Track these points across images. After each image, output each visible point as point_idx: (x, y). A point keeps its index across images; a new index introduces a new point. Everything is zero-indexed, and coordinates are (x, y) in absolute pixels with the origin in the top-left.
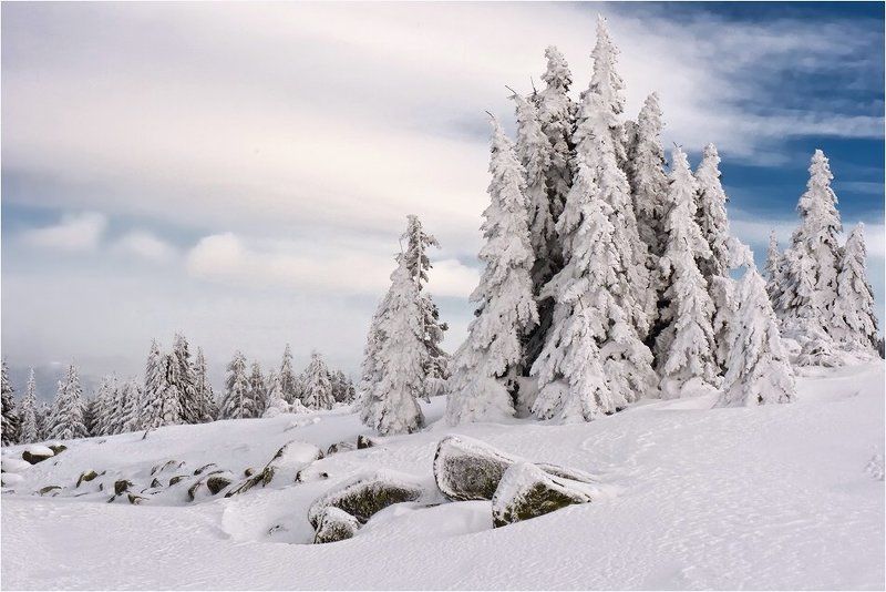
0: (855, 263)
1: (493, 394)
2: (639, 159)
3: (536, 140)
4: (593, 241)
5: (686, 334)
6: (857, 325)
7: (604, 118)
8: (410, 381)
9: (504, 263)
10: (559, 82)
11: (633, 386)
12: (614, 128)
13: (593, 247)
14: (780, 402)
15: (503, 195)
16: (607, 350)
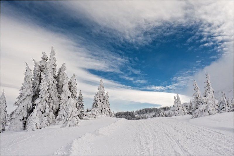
0: (107, 99)
1: (19, 124)
2: (60, 76)
3: (37, 70)
4: (43, 91)
5: (61, 111)
6: (107, 110)
7: (51, 66)
8: (2, 121)
9: (25, 95)
10: (44, 59)
11: (49, 122)
12: (53, 68)
13: (43, 92)
14: (74, 126)
15: (27, 80)
16: (44, 114)
